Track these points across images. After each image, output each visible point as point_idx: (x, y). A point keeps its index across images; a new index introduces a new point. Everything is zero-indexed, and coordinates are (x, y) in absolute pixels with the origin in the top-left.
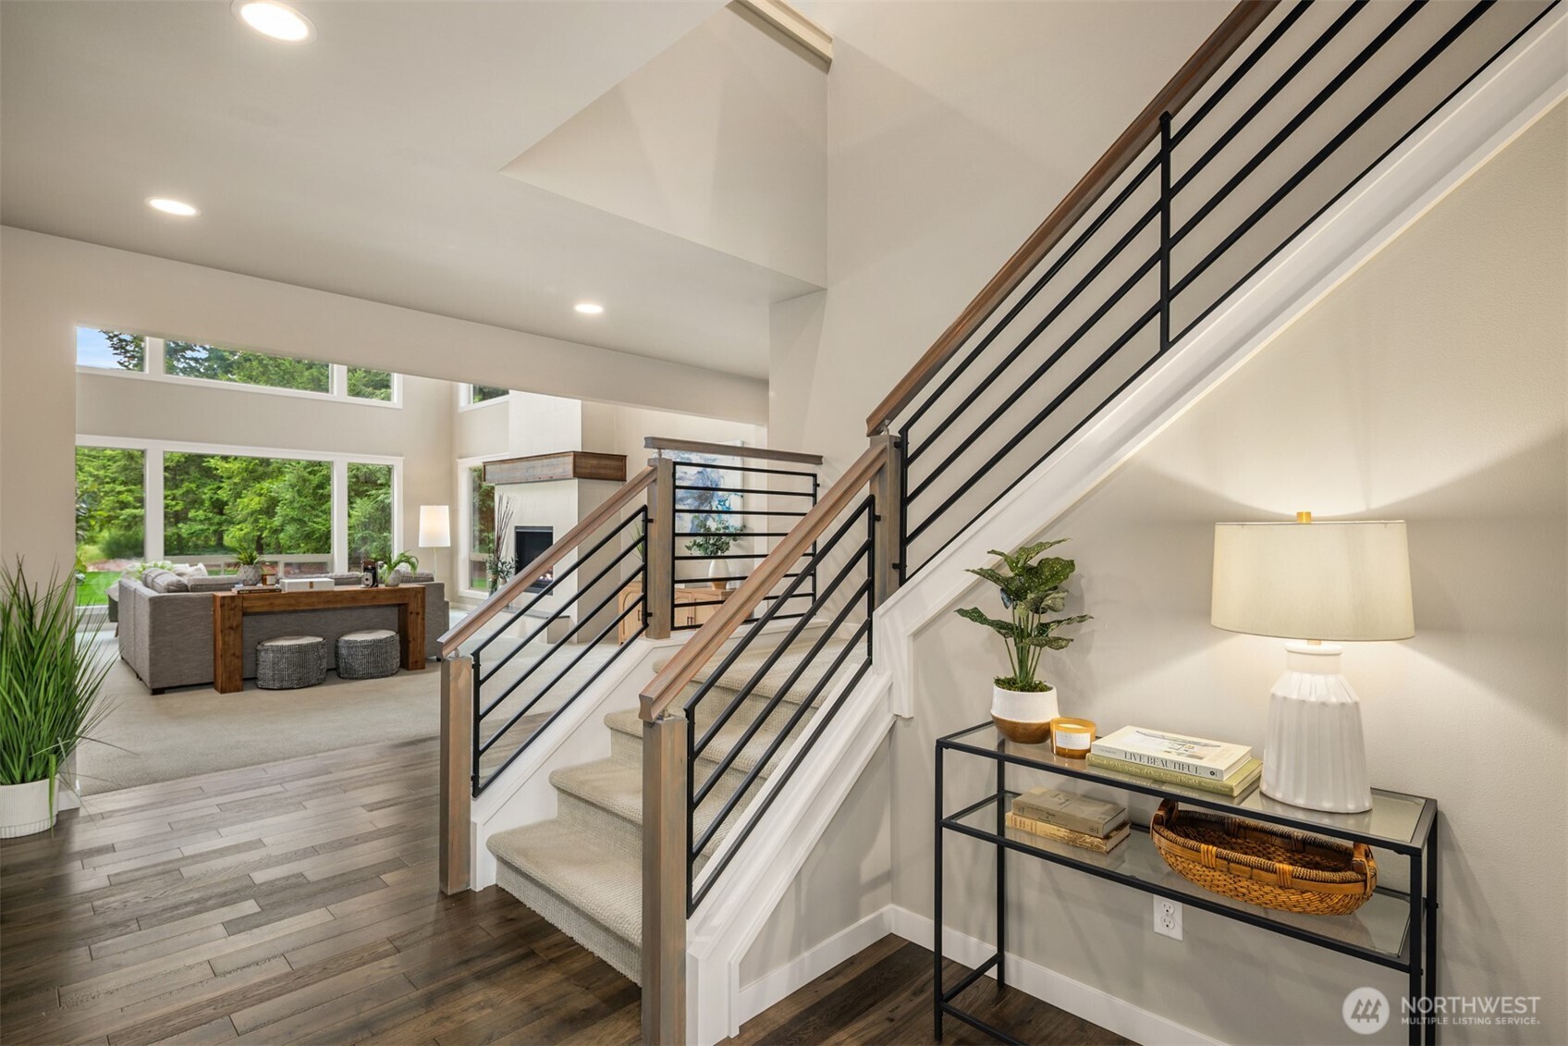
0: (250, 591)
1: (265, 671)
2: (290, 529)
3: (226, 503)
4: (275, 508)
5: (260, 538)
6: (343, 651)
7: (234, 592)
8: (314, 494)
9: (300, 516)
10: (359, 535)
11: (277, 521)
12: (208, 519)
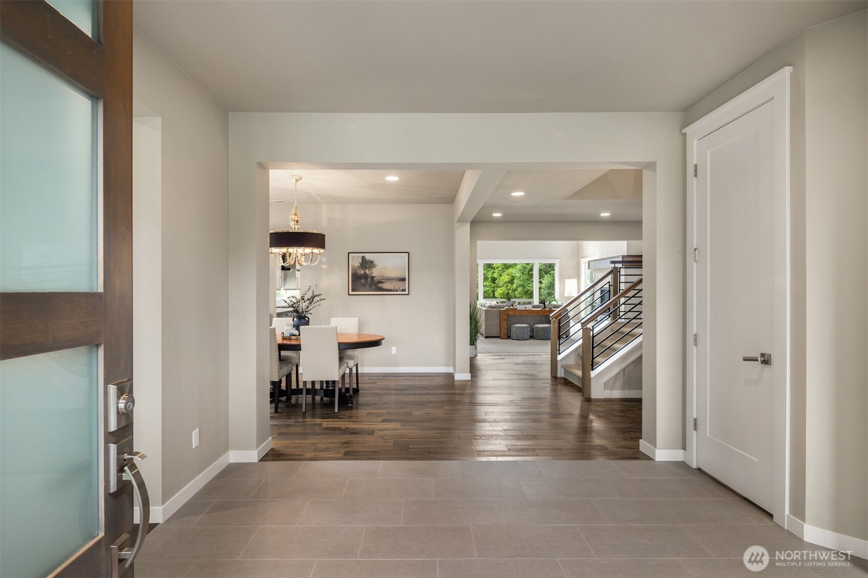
0: (509, 309)
1: (513, 334)
2: (520, 289)
3: (496, 279)
4: (513, 281)
5: (508, 293)
6: (535, 330)
7: (505, 309)
8: (528, 273)
9: (523, 284)
10: (546, 292)
11: (514, 286)
12: (490, 285)
